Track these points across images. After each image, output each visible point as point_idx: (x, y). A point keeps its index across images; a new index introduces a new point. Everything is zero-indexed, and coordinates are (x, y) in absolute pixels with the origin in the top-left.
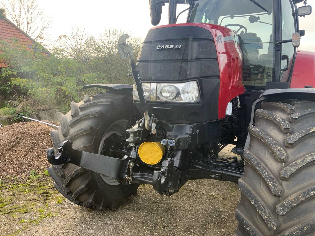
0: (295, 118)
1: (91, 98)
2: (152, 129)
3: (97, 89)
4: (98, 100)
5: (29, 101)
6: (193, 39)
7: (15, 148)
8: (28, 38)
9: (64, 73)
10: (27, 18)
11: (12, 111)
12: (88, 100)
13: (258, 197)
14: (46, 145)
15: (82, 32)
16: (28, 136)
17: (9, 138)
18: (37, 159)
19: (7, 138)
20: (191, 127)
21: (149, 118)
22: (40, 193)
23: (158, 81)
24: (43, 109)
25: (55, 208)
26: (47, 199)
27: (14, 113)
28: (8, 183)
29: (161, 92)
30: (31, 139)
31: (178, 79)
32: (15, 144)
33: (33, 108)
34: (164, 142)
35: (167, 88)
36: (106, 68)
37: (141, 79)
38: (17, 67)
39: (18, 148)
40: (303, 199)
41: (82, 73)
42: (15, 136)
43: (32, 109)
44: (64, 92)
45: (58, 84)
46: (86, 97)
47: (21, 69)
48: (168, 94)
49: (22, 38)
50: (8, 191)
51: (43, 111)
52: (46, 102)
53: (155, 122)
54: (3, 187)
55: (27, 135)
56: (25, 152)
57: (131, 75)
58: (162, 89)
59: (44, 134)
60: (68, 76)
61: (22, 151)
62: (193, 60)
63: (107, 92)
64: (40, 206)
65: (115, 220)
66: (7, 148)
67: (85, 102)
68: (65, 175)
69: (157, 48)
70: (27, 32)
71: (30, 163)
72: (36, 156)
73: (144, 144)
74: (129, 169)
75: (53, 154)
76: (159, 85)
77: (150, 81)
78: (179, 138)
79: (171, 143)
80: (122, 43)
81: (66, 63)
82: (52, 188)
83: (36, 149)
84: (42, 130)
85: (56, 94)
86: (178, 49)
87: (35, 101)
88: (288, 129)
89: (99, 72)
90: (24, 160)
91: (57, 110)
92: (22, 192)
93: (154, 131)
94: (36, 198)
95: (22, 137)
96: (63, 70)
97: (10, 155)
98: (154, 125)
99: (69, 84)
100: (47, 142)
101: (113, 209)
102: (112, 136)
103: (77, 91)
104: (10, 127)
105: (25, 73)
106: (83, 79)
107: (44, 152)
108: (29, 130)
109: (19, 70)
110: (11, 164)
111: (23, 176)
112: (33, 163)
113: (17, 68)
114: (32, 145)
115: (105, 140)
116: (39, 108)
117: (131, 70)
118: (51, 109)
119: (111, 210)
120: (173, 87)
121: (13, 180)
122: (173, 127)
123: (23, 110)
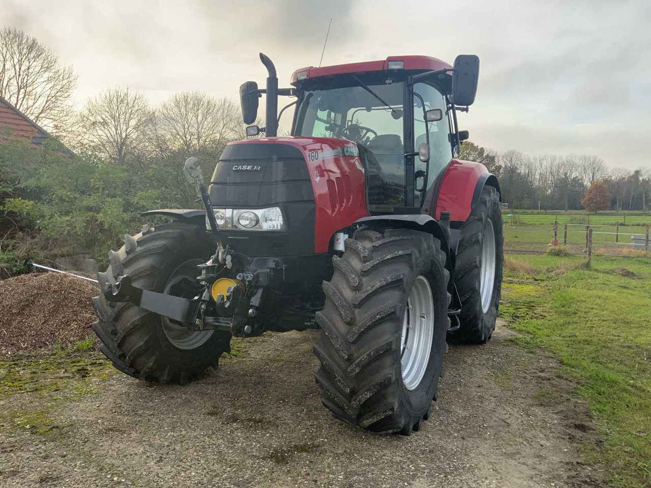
0: (376, 246)
1: (153, 229)
2: (227, 263)
3: (160, 218)
4: (162, 232)
5: (36, 240)
6: (278, 159)
7: (26, 312)
8: (29, 124)
9: (101, 190)
10: (18, 77)
11: (9, 256)
12: (149, 232)
13: (332, 327)
14: (77, 307)
15: (130, 105)
16: (47, 293)
17: (16, 296)
18: (64, 326)
19: (13, 296)
20: (274, 261)
21: (223, 250)
22: (73, 370)
23: (234, 206)
24: (62, 254)
25: (99, 385)
26: (86, 376)
27: (12, 260)
28: (22, 359)
29: (239, 220)
30: (53, 298)
31: (256, 205)
32: (28, 306)
33: (46, 251)
34: (240, 276)
35: (246, 215)
36: (177, 180)
37: (212, 204)
38: (11, 178)
39: (32, 311)
40: (369, 324)
41: (132, 190)
42: (26, 293)
43: (42, 254)
44: (102, 223)
45: (89, 209)
46: (145, 228)
47: (19, 183)
48: (247, 222)
49: (17, 123)
50: (24, 369)
51: (62, 257)
52: (68, 241)
53: (230, 255)
54: (15, 364)
55: (46, 291)
56: (44, 317)
57: (201, 200)
58: (240, 216)
59: (73, 290)
60: (108, 195)
61: (38, 315)
62: (279, 183)
63: (174, 221)
64: (76, 383)
65: (184, 394)
66: (14, 311)
67: (144, 234)
68: (116, 330)
69: (234, 169)
70: (16, 104)
71: (52, 334)
72: (62, 323)
73: (218, 281)
74: (200, 312)
75: (110, 289)
76: (236, 211)
77: (225, 206)
78: (258, 273)
79: (247, 277)
80: (189, 167)
81: (105, 173)
82: (91, 364)
83: (62, 313)
84: (70, 282)
85: (86, 228)
86: (256, 171)
87: (48, 240)
88: (366, 257)
89: (163, 188)
90: (42, 329)
91: (87, 255)
92: (46, 369)
93: (229, 264)
94: (69, 375)
95: (38, 294)
96: (99, 184)
97: (19, 322)
98: (229, 258)
99: (109, 210)
100: (79, 302)
101: (182, 381)
102: (181, 281)
103: (123, 221)
104: (16, 280)
105: (28, 190)
106: (135, 200)
107: (75, 317)
108: (49, 283)
109: (16, 185)
110: (22, 336)
111: (43, 351)
112: (58, 333)
113: (12, 181)
114: (55, 306)
115: (172, 287)
116: (55, 251)
117: (200, 195)
118: (78, 254)
119: (179, 384)
120: (252, 214)
121: (29, 356)
122: (252, 261)
123: (28, 255)
